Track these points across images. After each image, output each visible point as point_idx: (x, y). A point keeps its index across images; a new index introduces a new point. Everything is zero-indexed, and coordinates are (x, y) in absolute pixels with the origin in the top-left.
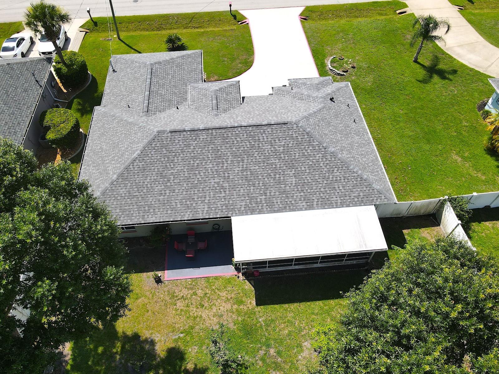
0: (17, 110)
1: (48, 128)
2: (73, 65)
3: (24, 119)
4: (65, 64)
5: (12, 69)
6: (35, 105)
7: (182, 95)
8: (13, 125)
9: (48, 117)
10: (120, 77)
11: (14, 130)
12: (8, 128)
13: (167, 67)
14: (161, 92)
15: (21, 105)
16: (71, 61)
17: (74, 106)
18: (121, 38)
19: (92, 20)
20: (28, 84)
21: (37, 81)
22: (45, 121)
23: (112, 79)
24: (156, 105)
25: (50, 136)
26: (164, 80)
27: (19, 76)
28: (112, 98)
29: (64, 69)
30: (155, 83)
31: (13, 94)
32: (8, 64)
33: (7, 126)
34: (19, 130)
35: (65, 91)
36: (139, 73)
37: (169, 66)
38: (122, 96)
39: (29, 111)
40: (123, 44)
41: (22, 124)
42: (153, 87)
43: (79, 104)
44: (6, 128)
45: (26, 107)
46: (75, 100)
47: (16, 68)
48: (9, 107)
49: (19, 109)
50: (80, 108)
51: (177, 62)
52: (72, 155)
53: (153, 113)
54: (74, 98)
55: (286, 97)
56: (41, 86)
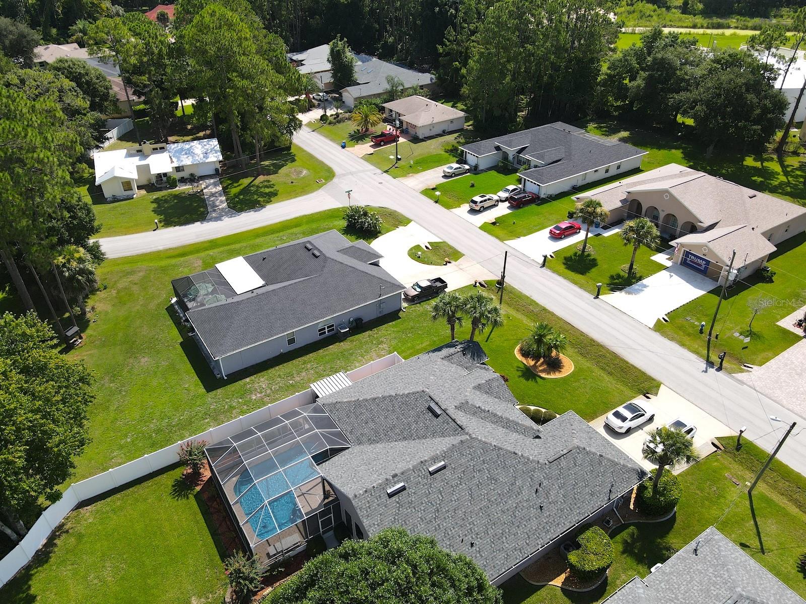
0: (568, 509)
1: (578, 546)
2: (663, 495)
3: (566, 523)
4: (655, 486)
5: (600, 463)
6: (587, 515)
8: (553, 522)
9: (588, 534)
10: (694, 568)
11: (548, 528)
12: (546, 523)
15: (576, 507)
16: (665, 489)
17: (625, 535)
18: (753, 493)
19: (738, 440)
20: (600, 488)
21: (610, 491)
22: (582, 536)
23: (684, 559)
25: (573, 557)
27: (600, 475)
28: (662, 585)
29: (649, 493)
31: (579, 491)
32: (601, 456)
33: (547, 520)
34: (552, 531)
35: (632, 507)
36: (717, 591)
39: (577, 518)
40: (748, 503)
41: (560, 526)
43: (632, 535)
44: (545, 521)
45: (578, 511)
46: (632, 527)
47: (603, 464)
48: (564, 501)
49: (570, 509)
50: (629, 541)
52: (576, 588)
54: (633, 524)
56: (609, 499)
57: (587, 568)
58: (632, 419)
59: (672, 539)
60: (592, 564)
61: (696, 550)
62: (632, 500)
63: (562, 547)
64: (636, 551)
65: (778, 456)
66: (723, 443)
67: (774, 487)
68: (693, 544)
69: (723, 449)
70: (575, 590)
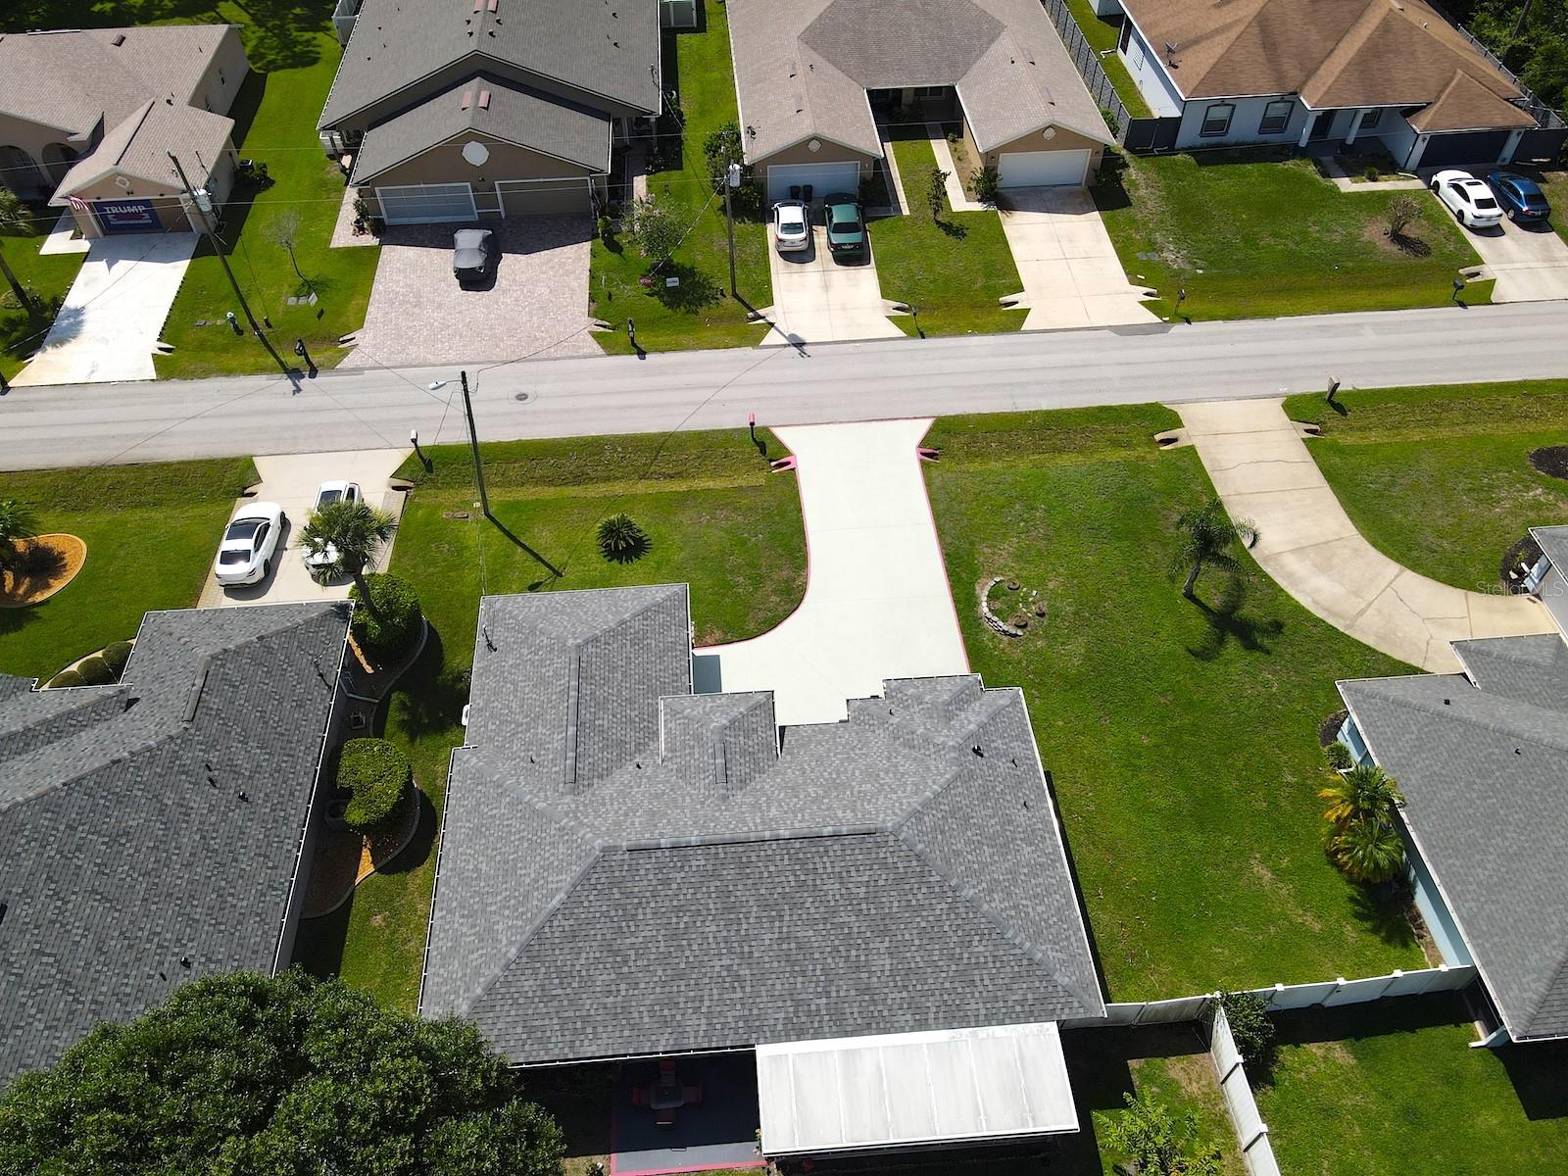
0: (286, 759)
1: (347, 794)
2: (393, 614)
3: (300, 781)
4: (373, 611)
5: (269, 650)
6: (319, 740)
7: (646, 723)
8: (281, 800)
9: (346, 762)
10: (507, 668)
11: (282, 814)
12: (272, 810)
13: (611, 648)
14: (601, 722)
15: (293, 745)
16: (389, 602)
17: (394, 715)
18: (492, 510)
19: (421, 457)
20: (303, 685)
21: (321, 675)
22: (341, 774)
23: (486, 669)
24: (591, 760)
25: (355, 815)
26: (606, 688)
27: (285, 666)
28: (490, 726)
29: (374, 628)
30: (588, 698)
31: (277, 719)
32: (261, 638)
33: (269, 805)
34: (293, 812)
35: (369, 670)
36: (551, 668)
37: (615, 645)
38: (513, 726)
39: (310, 759)
40: (495, 530)
41: (297, 793)
42: (583, 712)
43: (403, 707)
44: (268, 810)
45: (303, 748)
46: (394, 696)
47: (276, 647)
48: (269, 754)
49: (289, 755)
50: (406, 718)
51: (632, 631)
52: (395, 848)
53: (586, 783)
54: (391, 691)
55: (877, 732)
56: (330, 687)
57: (386, 807)
58: (257, 547)
59: (453, 661)
60: (387, 794)
61: (490, 645)
62: (362, 660)
63: (328, 819)
64: (427, 721)
65: (480, 439)
66: (406, 476)
67: (507, 483)
68: (480, 640)
69: (411, 484)
70: (397, 852)
